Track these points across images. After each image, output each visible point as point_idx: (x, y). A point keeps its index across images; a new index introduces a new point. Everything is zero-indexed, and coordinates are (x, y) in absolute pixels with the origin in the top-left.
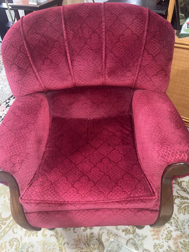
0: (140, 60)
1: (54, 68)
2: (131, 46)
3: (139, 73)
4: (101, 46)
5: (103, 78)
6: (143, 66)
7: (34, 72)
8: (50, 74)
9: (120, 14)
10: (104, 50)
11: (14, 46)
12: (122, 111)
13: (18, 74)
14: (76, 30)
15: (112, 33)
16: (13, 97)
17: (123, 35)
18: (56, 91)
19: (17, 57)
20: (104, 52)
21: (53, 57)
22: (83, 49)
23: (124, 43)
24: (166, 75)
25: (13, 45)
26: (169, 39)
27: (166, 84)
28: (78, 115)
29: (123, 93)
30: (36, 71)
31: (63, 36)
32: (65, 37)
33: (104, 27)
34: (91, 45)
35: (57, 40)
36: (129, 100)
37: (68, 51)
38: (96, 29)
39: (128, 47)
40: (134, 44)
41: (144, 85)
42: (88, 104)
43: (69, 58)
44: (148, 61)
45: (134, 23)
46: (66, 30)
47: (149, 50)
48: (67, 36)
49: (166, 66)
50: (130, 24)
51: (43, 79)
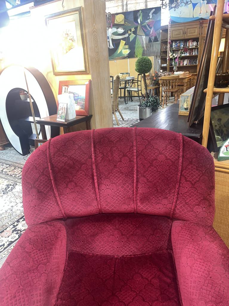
0: (178, 187)
1: (78, 192)
2: (165, 171)
3: (177, 201)
4: (132, 169)
5: (135, 205)
6: (181, 194)
7: (55, 197)
8: (73, 198)
9: (152, 139)
10: (136, 174)
11: (38, 169)
12: (158, 247)
13: (36, 198)
14: (105, 153)
15: (144, 157)
16: (23, 219)
17: (156, 159)
18: (78, 218)
19: (39, 180)
20: (135, 176)
21: (78, 180)
22: (111, 172)
23: (158, 167)
24: (210, 205)
25: (36, 167)
26: (208, 166)
27: (211, 216)
28: (103, 251)
29: (159, 224)
30: (57, 195)
31: (92, 159)
32: (93, 159)
33: (135, 151)
34: (121, 168)
35: (84, 162)
36: (167, 233)
37: (95, 174)
38: (127, 152)
39: (162, 172)
40: (169, 170)
41: (184, 215)
42: (116, 237)
43: (96, 181)
44: (187, 188)
45: (167, 148)
46: (95, 153)
47: (186, 176)
48: (95, 159)
49: (209, 195)
50: (164, 150)
51: (64, 204)
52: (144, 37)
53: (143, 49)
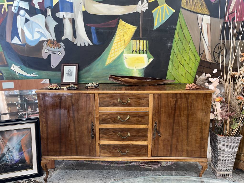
52: (206, 20)
53: (199, 59)
